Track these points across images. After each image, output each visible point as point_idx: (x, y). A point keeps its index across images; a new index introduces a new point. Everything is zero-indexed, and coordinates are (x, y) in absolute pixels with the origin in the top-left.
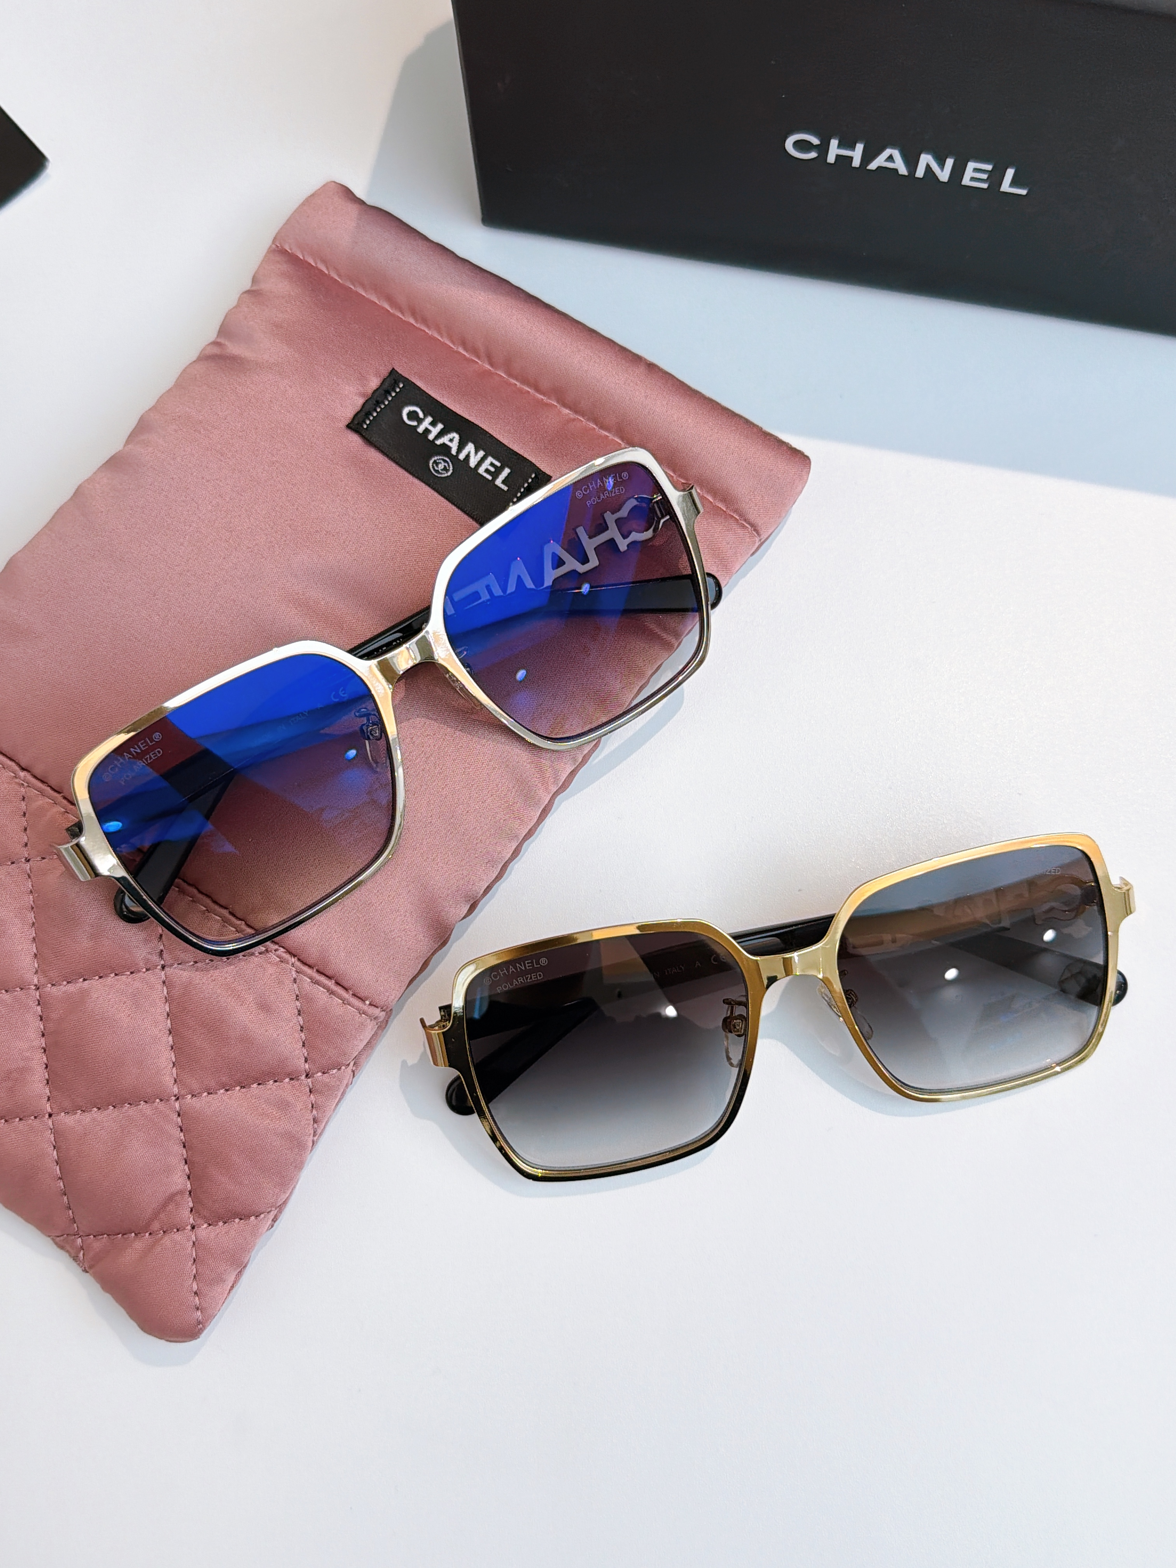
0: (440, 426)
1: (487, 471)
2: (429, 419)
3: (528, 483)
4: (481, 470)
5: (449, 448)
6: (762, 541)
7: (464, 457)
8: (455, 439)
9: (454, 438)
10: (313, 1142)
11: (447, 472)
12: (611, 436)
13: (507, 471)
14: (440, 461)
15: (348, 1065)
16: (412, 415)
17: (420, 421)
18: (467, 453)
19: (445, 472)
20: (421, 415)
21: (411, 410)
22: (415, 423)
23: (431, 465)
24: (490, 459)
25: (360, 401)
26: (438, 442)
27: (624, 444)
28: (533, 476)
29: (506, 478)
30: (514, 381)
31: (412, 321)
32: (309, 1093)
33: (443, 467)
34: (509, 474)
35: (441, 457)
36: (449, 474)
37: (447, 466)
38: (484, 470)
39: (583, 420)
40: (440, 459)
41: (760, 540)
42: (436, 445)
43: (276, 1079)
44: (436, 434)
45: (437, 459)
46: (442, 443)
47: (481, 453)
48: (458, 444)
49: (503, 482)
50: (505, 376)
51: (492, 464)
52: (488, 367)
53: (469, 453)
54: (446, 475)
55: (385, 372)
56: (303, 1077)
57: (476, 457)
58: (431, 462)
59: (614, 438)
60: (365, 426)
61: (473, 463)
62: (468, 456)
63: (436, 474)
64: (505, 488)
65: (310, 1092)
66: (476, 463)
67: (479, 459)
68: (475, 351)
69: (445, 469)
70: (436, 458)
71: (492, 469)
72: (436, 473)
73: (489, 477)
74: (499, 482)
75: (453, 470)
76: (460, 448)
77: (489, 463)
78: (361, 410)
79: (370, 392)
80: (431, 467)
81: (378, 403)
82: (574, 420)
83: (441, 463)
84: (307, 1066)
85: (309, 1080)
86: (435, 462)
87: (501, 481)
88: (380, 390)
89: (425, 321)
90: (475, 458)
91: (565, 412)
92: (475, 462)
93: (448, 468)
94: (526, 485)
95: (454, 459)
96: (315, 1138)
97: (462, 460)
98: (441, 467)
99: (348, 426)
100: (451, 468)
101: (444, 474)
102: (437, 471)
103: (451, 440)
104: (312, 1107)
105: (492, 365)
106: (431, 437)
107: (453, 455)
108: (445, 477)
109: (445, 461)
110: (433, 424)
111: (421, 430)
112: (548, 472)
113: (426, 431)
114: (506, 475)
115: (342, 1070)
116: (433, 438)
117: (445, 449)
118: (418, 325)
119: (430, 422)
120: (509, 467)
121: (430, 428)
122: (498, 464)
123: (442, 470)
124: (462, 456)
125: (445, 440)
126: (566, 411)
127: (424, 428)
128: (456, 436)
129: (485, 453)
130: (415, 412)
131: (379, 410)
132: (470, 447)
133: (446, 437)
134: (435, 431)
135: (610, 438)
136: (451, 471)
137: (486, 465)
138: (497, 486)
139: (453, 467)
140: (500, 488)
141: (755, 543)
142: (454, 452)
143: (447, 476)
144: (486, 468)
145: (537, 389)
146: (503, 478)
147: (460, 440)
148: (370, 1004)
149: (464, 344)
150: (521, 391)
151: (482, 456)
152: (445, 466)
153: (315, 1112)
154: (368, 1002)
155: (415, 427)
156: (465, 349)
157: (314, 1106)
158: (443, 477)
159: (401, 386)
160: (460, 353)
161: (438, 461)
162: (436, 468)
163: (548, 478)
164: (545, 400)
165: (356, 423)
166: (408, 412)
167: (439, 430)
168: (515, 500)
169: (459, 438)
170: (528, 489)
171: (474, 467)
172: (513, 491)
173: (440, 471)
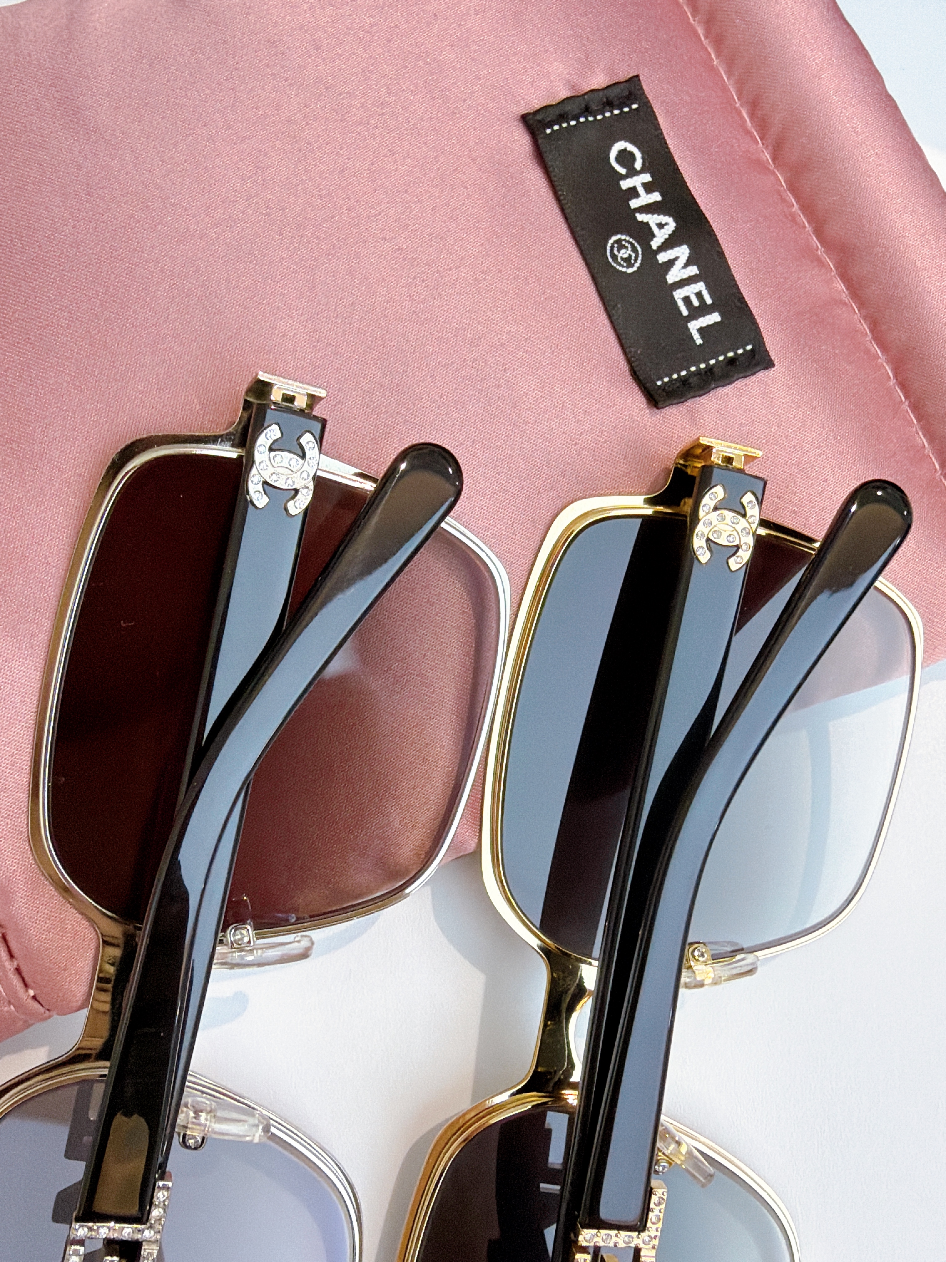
0: (656, 197)
1: (687, 300)
2: (646, 178)
3: (736, 354)
4: (679, 294)
5: (651, 235)
7: (665, 260)
8: (666, 227)
9: (666, 224)
11: (628, 267)
12: (882, 359)
13: (715, 317)
14: (627, 245)
16: (625, 158)
17: (632, 172)
18: (672, 257)
19: (625, 265)
20: (638, 165)
21: (628, 149)
22: (623, 171)
23: (611, 241)
24: (700, 286)
25: (564, 93)
26: (640, 217)
27: (895, 381)
28: (749, 347)
29: (709, 327)
30: (791, 199)
31: (700, 31)
33: (626, 256)
34: (716, 323)
35: (631, 240)
36: (630, 271)
37: (633, 258)
38: (682, 296)
39: (857, 311)
40: (629, 242)
42: (635, 218)
44: (644, 203)
45: (625, 240)
46: (645, 221)
47: (693, 270)
48: (667, 237)
49: (701, 330)
50: (783, 184)
51: (699, 295)
52: (767, 156)
53: (677, 258)
54: (624, 270)
55: (623, 74)
57: (684, 270)
58: (614, 238)
59: (885, 364)
60: (548, 131)
61: (672, 277)
62: (671, 263)
63: (610, 260)
64: (698, 340)
66: (677, 279)
67: (685, 276)
68: (763, 126)
69: (628, 260)
70: (623, 237)
71: (696, 303)
72: (612, 258)
73: (685, 312)
74: (694, 326)
75: (639, 269)
76: (668, 244)
77: (697, 291)
78: (557, 106)
79: (586, 87)
80: (609, 245)
81: (587, 110)
82: (845, 304)
83: (627, 248)
86: (618, 241)
87: (698, 328)
88: (601, 93)
89: (718, 42)
90: (680, 271)
91: (838, 285)
92: (677, 276)
93: (633, 262)
94: (730, 355)
95: (650, 254)
97: (660, 262)
98: (624, 253)
99: (525, 119)
100: (637, 265)
101: (623, 266)
102: (614, 257)
103: (661, 226)
105: (774, 159)
106: (634, 204)
107: (651, 247)
108: (621, 271)
109: (634, 249)
110: (649, 188)
111: (625, 184)
112: (773, 355)
113: (633, 192)
114: (711, 322)
116: (636, 206)
117: (645, 233)
118: (705, 42)
119: (645, 181)
120: (722, 315)
121: (641, 190)
122: (709, 301)
123: (622, 259)
124: (662, 257)
125: (652, 220)
126: (840, 286)
127: (631, 185)
128: (671, 224)
129: (698, 272)
130: (632, 155)
131: (582, 120)
132: (682, 252)
133: (655, 216)
134: (645, 199)
135: (880, 360)
136: (635, 269)
137: (690, 291)
138: (688, 331)
139: (641, 265)
140: (691, 337)
142: (655, 244)
143: (625, 273)
144: (687, 294)
145: (819, 232)
146: (704, 325)
147: (673, 232)
148: (34, 997)
149: (754, 106)
150: (793, 219)
151: (692, 274)
152: (630, 256)
154: (31, 993)
155: (619, 177)
156: (752, 116)
158: (618, 271)
159: (635, 107)
160: (739, 113)
161: (624, 243)
162: (616, 252)
163: (769, 364)
164: (821, 251)
165: (539, 117)
166: (622, 148)
167: (651, 201)
168: (703, 366)
169: (673, 229)
170: (731, 362)
171: (672, 284)
172: (707, 350)
173: (619, 260)
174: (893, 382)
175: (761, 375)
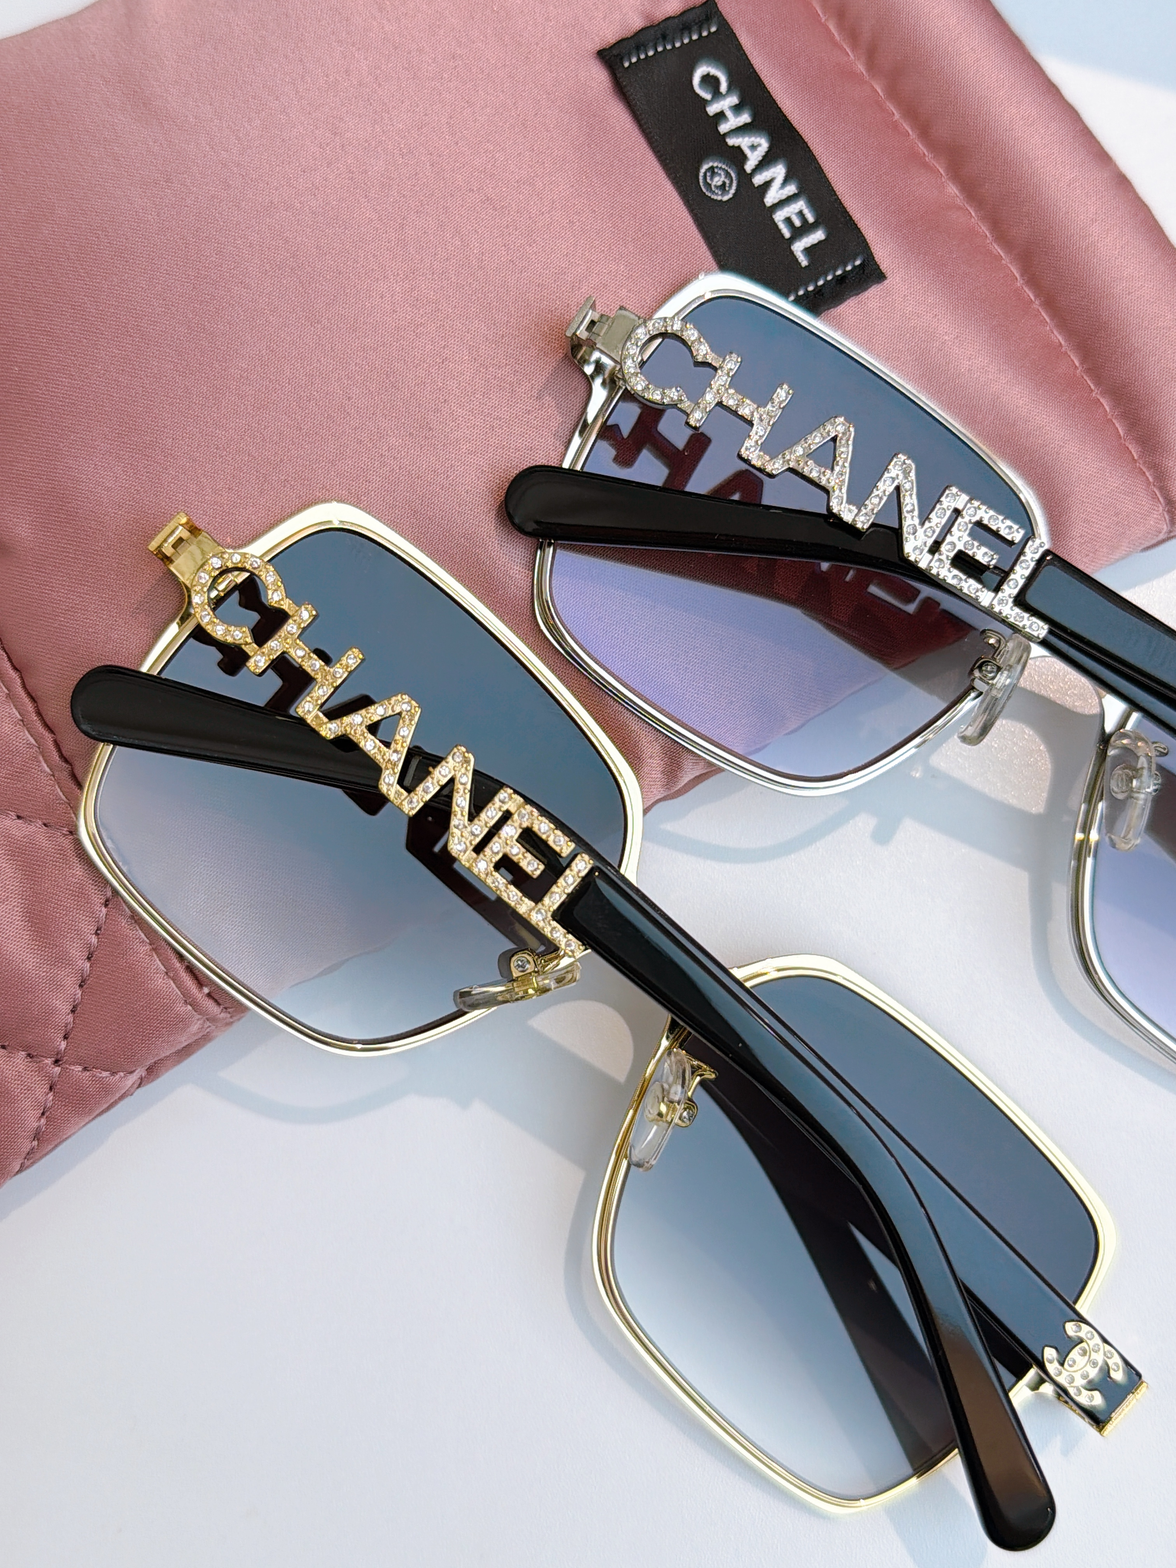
0: (745, 118)
1: (788, 221)
2: (733, 100)
4: (779, 216)
5: (744, 158)
6: (1172, 534)
7: (761, 183)
8: (759, 149)
9: (759, 145)
10: (22, 1165)
11: (722, 195)
12: (1006, 259)
13: (819, 235)
14: (720, 172)
15: (132, 1072)
16: (710, 81)
17: (717, 94)
18: (768, 179)
19: (720, 193)
20: (724, 87)
21: (711, 74)
22: (707, 96)
23: (703, 171)
24: (801, 205)
25: (637, 23)
26: (732, 141)
28: (858, 263)
29: (814, 246)
30: (891, 107)
32: (47, 1091)
33: (720, 183)
34: (820, 242)
35: (724, 167)
36: (726, 198)
37: (727, 185)
38: (783, 218)
39: (973, 214)
40: (721, 168)
41: (1171, 532)
42: (726, 143)
43: (6, 1044)
44: (734, 126)
45: (717, 167)
46: (736, 145)
47: (791, 189)
48: (760, 158)
49: (808, 251)
50: (881, 94)
51: (801, 214)
52: (861, 67)
53: (773, 179)
54: (719, 198)
56: (49, 1061)
57: (781, 191)
58: (705, 167)
59: (1009, 265)
60: (626, 64)
61: (771, 198)
62: (767, 184)
63: (704, 190)
64: (804, 262)
65: (51, 1089)
66: (776, 201)
67: (784, 197)
68: (853, 36)
69: (723, 188)
70: (715, 164)
71: (797, 223)
72: (706, 188)
73: (787, 234)
74: (798, 247)
75: (735, 195)
76: (762, 166)
77: (797, 211)
78: (632, 37)
79: (660, 15)
80: (701, 174)
81: (664, 38)
82: (960, 208)
83: (720, 175)
84: (63, 1045)
85: (57, 1070)
86: (712, 169)
87: (802, 248)
88: (676, 21)
90: (777, 192)
92: (774, 198)
93: (727, 189)
94: (839, 272)
95: (745, 179)
96: (27, 1163)
97: (756, 185)
98: (718, 181)
99: (601, 54)
100: (733, 191)
101: (717, 194)
102: (708, 186)
103: (753, 147)
104: (43, 1114)
106: (723, 128)
107: (744, 170)
108: (716, 200)
109: (728, 175)
110: (737, 109)
111: (712, 110)
112: (884, 267)
113: (721, 115)
114: (816, 241)
115: (117, 1077)
116: (726, 131)
117: (737, 157)
119: (733, 104)
120: (826, 231)
121: (729, 114)
122: (811, 219)
123: (716, 187)
124: (758, 180)
125: (743, 142)
126: (952, 190)
127: (718, 111)
128: (764, 144)
129: (797, 191)
130: (716, 79)
131: (660, 49)
132: (778, 171)
133: (746, 139)
134: (733, 121)
135: (1005, 263)
136: (730, 196)
137: (790, 210)
138: (792, 253)
139: (737, 190)
140: (796, 260)
141: (1160, 532)
142: (749, 167)
143: (721, 201)
144: (788, 215)
145: (924, 138)
146: (809, 245)
147: (767, 153)
150: (895, 126)
151: (791, 193)
152: (724, 183)
153: (43, 1121)
155: (704, 103)
157: (47, 1114)
158: (713, 199)
159: (713, 29)
160: (826, 28)
161: (716, 170)
162: (708, 180)
163: (880, 276)
164: (929, 157)
165: (615, 52)
166: (705, 73)
167: (741, 124)
168: (811, 288)
169: (766, 150)
170: (841, 280)
171: (771, 207)
172: (813, 272)
173: (713, 189)
174: (1020, 282)
175: (874, 291)
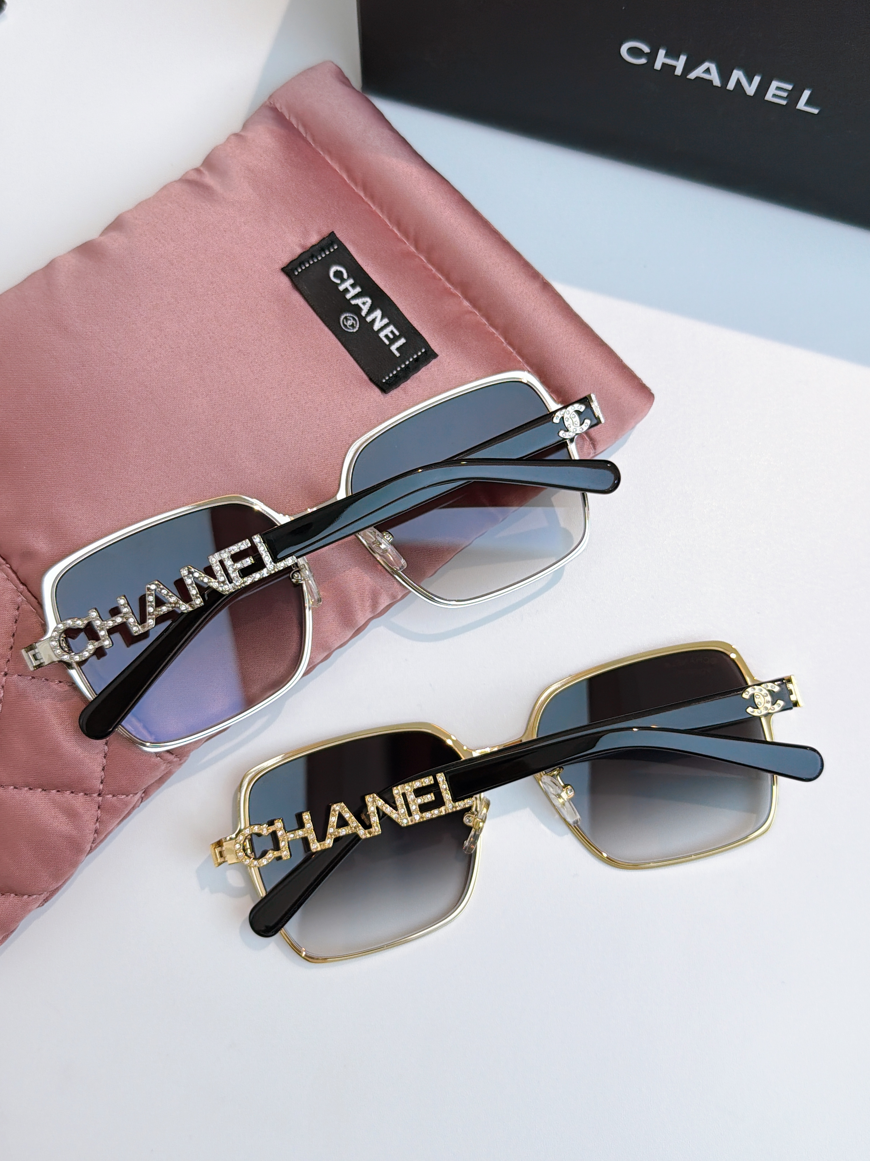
0: (358, 289)
1: (387, 336)
2: (351, 281)
3: (418, 355)
4: (382, 335)
5: (360, 309)
6: (596, 454)
7: (371, 320)
8: (367, 304)
9: (367, 302)
10: (91, 847)
11: (353, 329)
13: (402, 341)
14: (350, 318)
15: (136, 794)
16: (338, 274)
17: (343, 280)
18: (374, 318)
19: (352, 328)
20: (345, 276)
21: (338, 270)
22: (338, 281)
24: (391, 328)
25: (299, 251)
26: (353, 302)
28: (423, 350)
29: (401, 346)
30: (430, 267)
31: (362, 194)
32: (97, 809)
33: (351, 324)
34: (404, 344)
35: (352, 315)
36: (355, 330)
37: (355, 324)
38: (384, 335)
39: (478, 314)
40: (350, 316)
42: (351, 304)
43: (73, 791)
44: (353, 295)
45: (348, 316)
46: (356, 303)
47: (386, 321)
48: (368, 308)
49: (398, 349)
50: (425, 261)
51: (392, 332)
52: (413, 249)
53: (376, 318)
54: (352, 331)
55: (326, 232)
56: (95, 795)
57: (381, 323)
58: (342, 319)
59: (499, 336)
60: (296, 273)
61: (377, 327)
62: (374, 321)
63: (344, 328)
64: (397, 354)
65: (99, 808)
66: (379, 328)
67: (383, 325)
68: (406, 234)
69: (352, 326)
70: (347, 315)
71: (391, 336)
72: (345, 327)
73: (387, 342)
74: (394, 348)
75: (359, 328)
76: (371, 311)
77: (390, 331)
78: (297, 259)
79: (309, 245)
80: (341, 321)
81: (312, 257)
82: (471, 312)
83: (350, 320)
84: (101, 787)
85: (100, 798)
86: (346, 318)
87: (396, 348)
88: (317, 246)
89: (372, 197)
90: (379, 323)
91: (465, 304)
93: (355, 326)
94: (415, 356)
95: (362, 319)
96: (94, 846)
97: (369, 322)
98: (350, 323)
99: (283, 270)
100: (358, 326)
101: (350, 329)
103: (364, 303)
104: (97, 820)
105: (417, 248)
106: (348, 296)
107: (362, 316)
109: (354, 319)
110: (353, 286)
111: (341, 288)
112: (436, 351)
113: (346, 290)
114: (401, 344)
115: (130, 797)
116: (350, 297)
117: (357, 310)
118: (366, 199)
119: (351, 284)
120: (405, 338)
121: (350, 288)
122: (397, 333)
123: (350, 326)
124: (369, 319)
125: (359, 302)
126: (466, 303)
127: (345, 288)
128: (369, 301)
129: (388, 322)
130: (341, 272)
131: (311, 262)
132: (378, 313)
133: (360, 299)
134: (353, 292)
135: (496, 335)
136: (357, 329)
137: (387, 331)
138: (391, 351)
139: (359, 326)
140: (393, 354)
141: (590, 454)
142: (363, 313)
143: (353, 332)
144: (386, 333)
145: (448, 279)
146: (398, 346)
147: (371, 305)
149: (399, 225)
150: (434, 277)
151: (386, 323)
152: (353, 323)
153: (98, 824)
155: (337, 285)
156: (399, 229)
157: (99, 820)
158: (349, 332)
159: (336, 247)
160: (393, 232)
161: (348, 318)
162: (345, 323)
163: (435, 356)
164: (453, 289)
165: (290, 268)
166: (335, 270)
167: (357, 293)
168: (403, 366)
169: (371, 303)
170: (416, 360)
171: (377, 331)
172: (403, 358)
173: (348, 327)
174: (505, 344)
175: (434, 362)
